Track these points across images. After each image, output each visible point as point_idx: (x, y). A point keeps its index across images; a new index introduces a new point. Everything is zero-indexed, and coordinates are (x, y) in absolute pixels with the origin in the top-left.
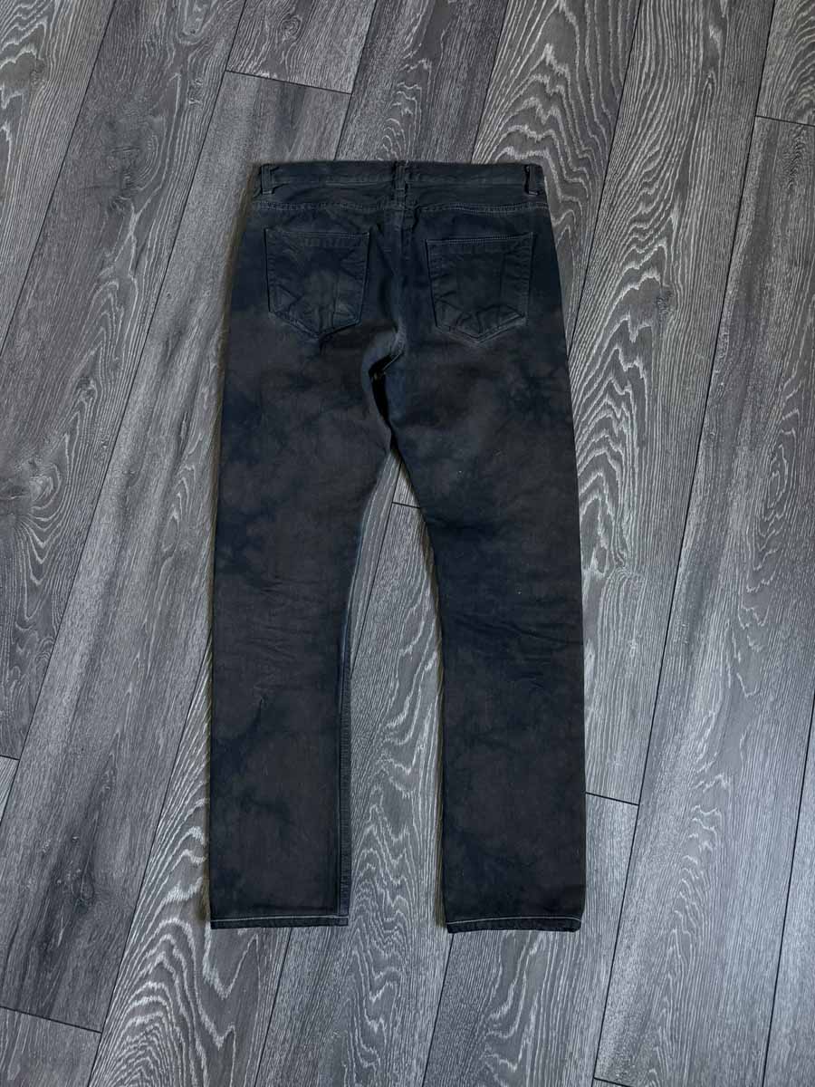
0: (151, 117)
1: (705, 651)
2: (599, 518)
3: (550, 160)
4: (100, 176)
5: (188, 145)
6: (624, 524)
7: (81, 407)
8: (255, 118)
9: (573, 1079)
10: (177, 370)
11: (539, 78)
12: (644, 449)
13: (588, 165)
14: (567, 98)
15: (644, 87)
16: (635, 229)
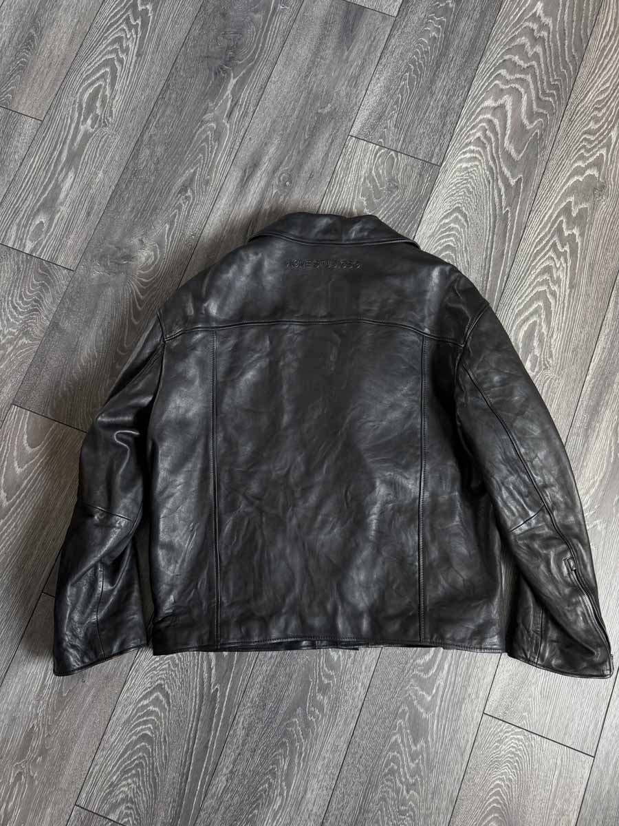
0: (252, 14)
1: (598, 435)
2: (536, 334)
3: (531, 82)
4: (212, 50)
5: (276, 37)
6: (553, 340)
7: (180, 207)
8: (326, 24)
9: (469, 712)
10: (250, 190)
11: (531, 25)
12: (573, 291)
13: (557, 89)
14: (548, 41)
15: (604, 41)
16: (585, 139)
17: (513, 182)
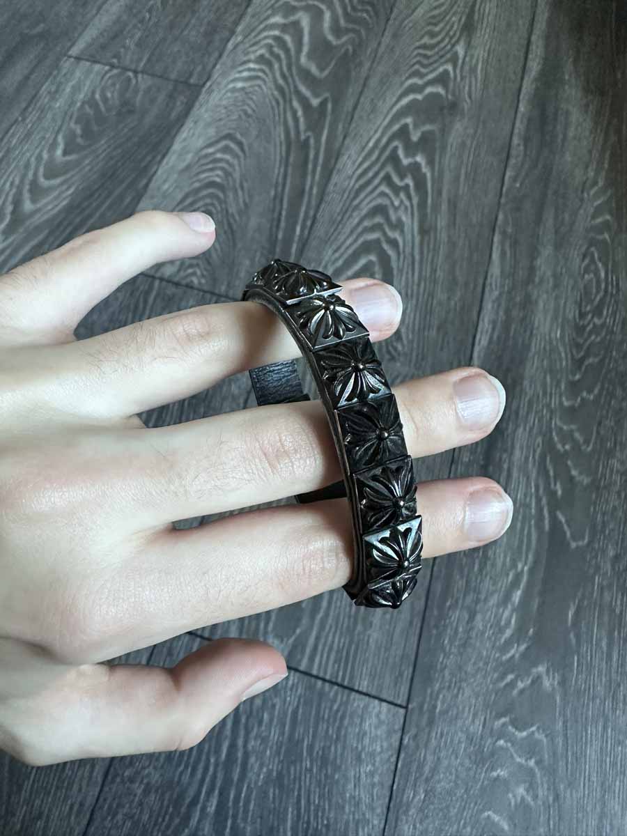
13: (373, 6)
16: (419, 54)
17: (315, 102)
